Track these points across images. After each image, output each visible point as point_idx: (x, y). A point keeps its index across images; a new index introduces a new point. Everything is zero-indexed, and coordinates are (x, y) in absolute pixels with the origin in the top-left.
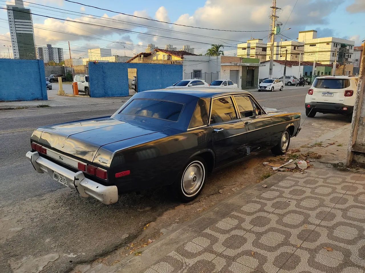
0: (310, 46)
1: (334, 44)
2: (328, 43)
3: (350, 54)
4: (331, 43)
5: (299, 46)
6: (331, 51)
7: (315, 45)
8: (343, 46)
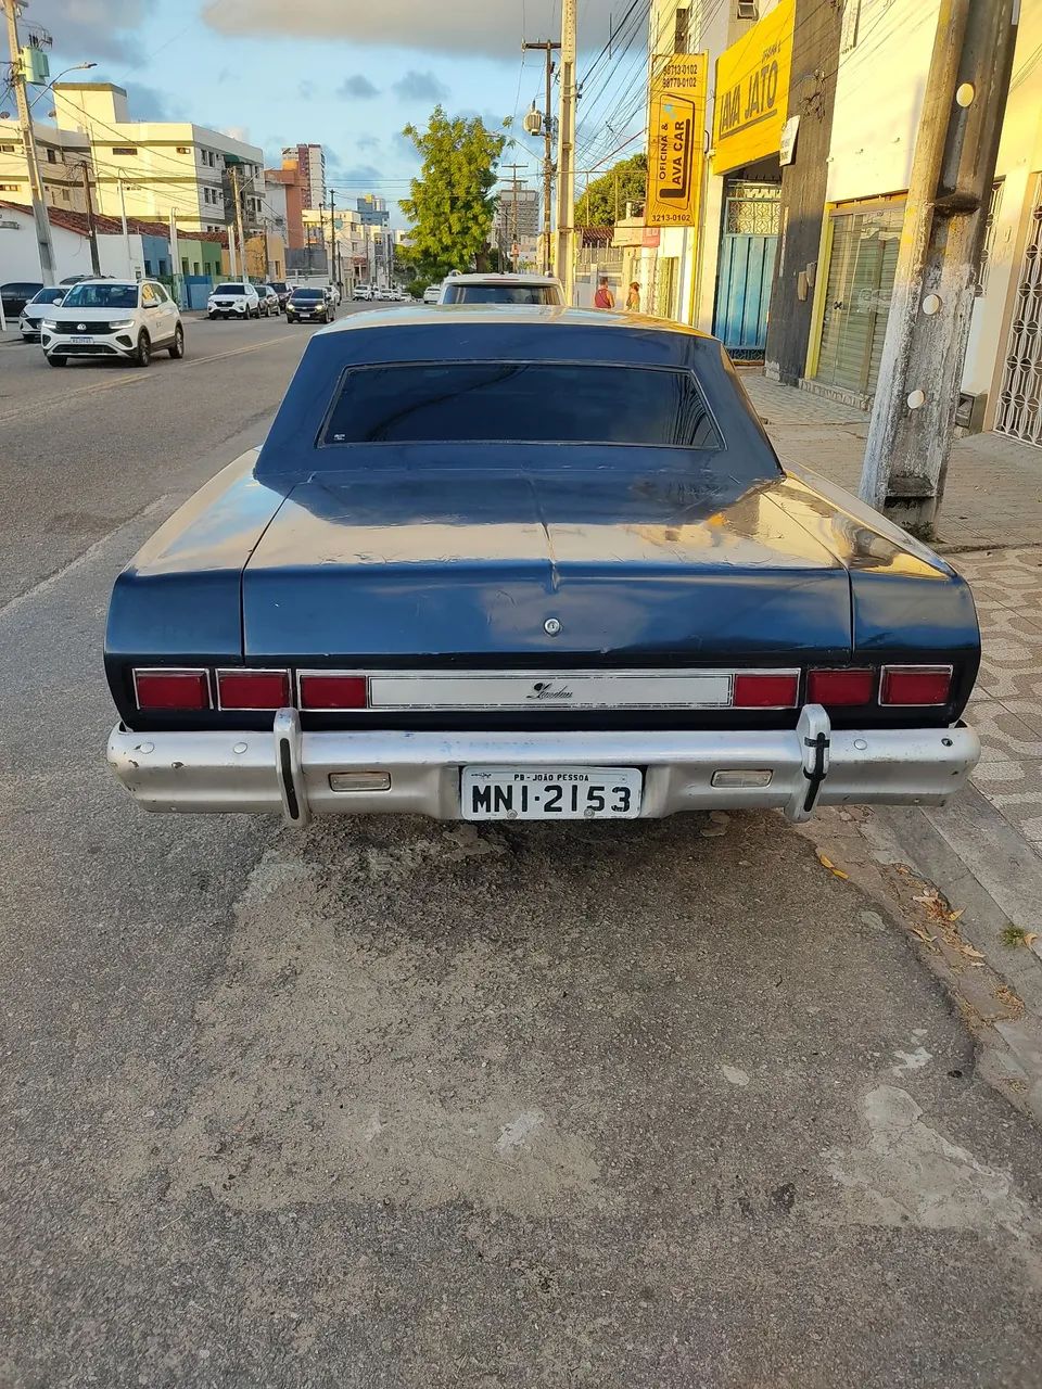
0: (116, 151)
1: (203, 152)
2: (181, 147)
3: (256, 198)
4: (192, 148)
5: (66, 149)
6: (198, 181)
7: (134, 152)
8: (231, 161)
